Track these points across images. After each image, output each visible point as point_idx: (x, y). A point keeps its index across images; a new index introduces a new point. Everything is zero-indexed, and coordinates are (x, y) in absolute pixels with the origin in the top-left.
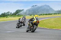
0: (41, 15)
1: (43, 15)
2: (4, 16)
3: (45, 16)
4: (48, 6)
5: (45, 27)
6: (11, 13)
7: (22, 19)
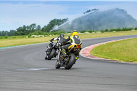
0: (106, 31)
1: (112, 31)
2: (23, 34)
3: (114, 34)
4: (123, 10)
5: (115, 59)
6: (39, 26)
7: (58, 39)
